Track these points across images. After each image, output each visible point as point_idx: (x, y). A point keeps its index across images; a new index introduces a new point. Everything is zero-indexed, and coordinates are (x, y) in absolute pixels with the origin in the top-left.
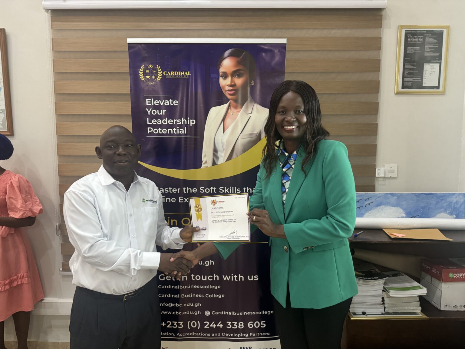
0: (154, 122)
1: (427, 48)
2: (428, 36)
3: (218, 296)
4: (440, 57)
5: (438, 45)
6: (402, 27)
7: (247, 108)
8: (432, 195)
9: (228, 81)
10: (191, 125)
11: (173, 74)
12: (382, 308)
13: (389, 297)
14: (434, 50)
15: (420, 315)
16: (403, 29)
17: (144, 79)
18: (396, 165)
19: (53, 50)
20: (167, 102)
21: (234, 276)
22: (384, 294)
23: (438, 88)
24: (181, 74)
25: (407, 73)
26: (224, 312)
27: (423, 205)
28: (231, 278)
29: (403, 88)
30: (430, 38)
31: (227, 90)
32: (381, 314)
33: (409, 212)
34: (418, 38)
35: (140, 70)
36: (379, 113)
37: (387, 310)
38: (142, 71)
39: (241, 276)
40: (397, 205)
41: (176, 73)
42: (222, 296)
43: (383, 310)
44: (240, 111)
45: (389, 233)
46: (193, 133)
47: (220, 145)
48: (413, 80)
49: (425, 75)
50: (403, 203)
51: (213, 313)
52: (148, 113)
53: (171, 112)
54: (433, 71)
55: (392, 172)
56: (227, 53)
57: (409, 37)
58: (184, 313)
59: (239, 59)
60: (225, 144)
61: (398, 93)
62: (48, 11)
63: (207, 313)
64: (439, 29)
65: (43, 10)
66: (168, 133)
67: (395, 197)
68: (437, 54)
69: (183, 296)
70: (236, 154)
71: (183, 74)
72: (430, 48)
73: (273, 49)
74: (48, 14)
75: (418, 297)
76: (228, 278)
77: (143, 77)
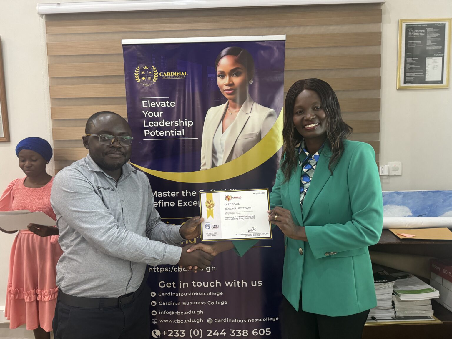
0: (151, 124)
1: (429, 41)
2: (429, 30)
3: (221, 303)
4: (442, 51)
5: (440, 38)
6: (403, 21)
7: (246, 107)
8: (439, 193)
9: (226, 80)
10: (189, 127)
11: (170, 75)
12: (392, 313)
13: (399, 300)
14: (436, 43)
15: (433, 319)
16: (403, 23)
17: (140, 80)
18: (400, 163)
19: (48, 55)
20: (164, 103)
21: (236, 282)
22: (394, 298)
23: (441, 82)
24: (178, 75)
25: (409, 68)
26: (227, 320)
27: (430, 203)
28: (233, 283)
29: (405, 83)
30: (431, 31)
31: (225, 89)
32: (392, 318)
33: (416, 210)
34: (419, 32)
35: (136, 71)
36: (381, 110)
37: (397, 314)
38: (137, 73)
39: (243, 282)
40: (403, 204)
41: (173, 74)
42: (225, 303)
43: (394, 314)
44: (239, 111)
45: (397, 233)
46: (191, 135)
47: (219, 146)
48: (415, 74)
49: (427, 69)
50: (409, 201)
51: (216, 321)
52: (144, 115)
53: (168, 114)
54: (436, 65)
55: (396, 169)
56: (224, 52)
57: (409, 31)
58: (186, 321)
59: (237, 58)
60: (224, 145)
61: (400, 89)
62: (42, 16)
63: (210, 321)
64: (441, 22)
65: (38, 15)
66: (166, 135)
67: (401, 196)
68: (440, 48)
69: (184, 303)
70: (236, 155)
71: (180, 74)
72: (432, 42)
73: (271, 46)
74: (43, 19)
75: (430, 300)
76: (231, 284)
77: (139, 78)
